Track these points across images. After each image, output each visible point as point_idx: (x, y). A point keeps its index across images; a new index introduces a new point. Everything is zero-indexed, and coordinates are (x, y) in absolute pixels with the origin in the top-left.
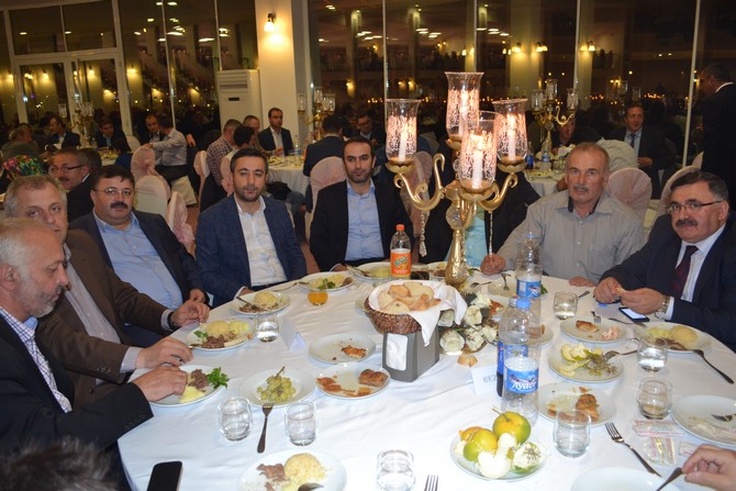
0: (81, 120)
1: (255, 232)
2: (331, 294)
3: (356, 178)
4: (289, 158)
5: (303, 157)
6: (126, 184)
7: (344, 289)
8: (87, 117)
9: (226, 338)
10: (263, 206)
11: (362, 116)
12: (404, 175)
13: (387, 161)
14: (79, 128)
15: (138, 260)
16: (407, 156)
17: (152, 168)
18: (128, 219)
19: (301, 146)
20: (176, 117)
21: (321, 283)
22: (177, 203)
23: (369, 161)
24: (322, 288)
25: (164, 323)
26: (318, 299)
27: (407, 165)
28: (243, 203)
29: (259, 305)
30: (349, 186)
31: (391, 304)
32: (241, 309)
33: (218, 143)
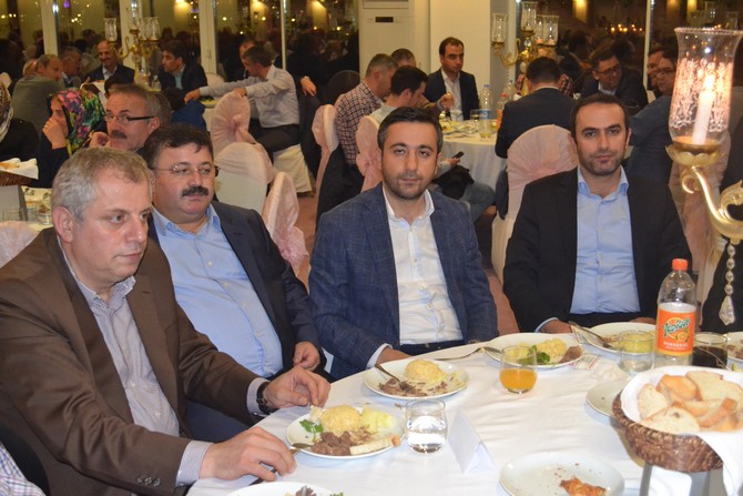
0: (138, 46)
1: (412, 253)
2: (542, 374)
3: (599, 167)
4: (471, 124)
5: (496, 123)
6: (203, 155)
7: (566, 367)
8: (148, 40)
9: (353, 437)
10: (431, 209)
11: (605, 57)
12: (701, 169)
13: (669, 141)
14: (135, 59)
15: (216, 287)
16: (710, 135)
17: (244, 129)
18: (202, 216)
19: (494, 104)
20: (288, 47)
21: (524, 354)
22: (284, 192)
23: (621, 137)
24: (528, 361)
25: (252, 402)
26: (518, 380)
27: (709, 151)
28: (396, 202)
29: (414, 382)
30: (581, 179)
31: (664, 412)
32: (382, 388)
33: (357, 94)
